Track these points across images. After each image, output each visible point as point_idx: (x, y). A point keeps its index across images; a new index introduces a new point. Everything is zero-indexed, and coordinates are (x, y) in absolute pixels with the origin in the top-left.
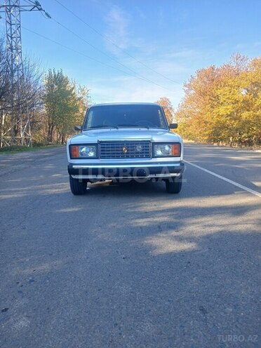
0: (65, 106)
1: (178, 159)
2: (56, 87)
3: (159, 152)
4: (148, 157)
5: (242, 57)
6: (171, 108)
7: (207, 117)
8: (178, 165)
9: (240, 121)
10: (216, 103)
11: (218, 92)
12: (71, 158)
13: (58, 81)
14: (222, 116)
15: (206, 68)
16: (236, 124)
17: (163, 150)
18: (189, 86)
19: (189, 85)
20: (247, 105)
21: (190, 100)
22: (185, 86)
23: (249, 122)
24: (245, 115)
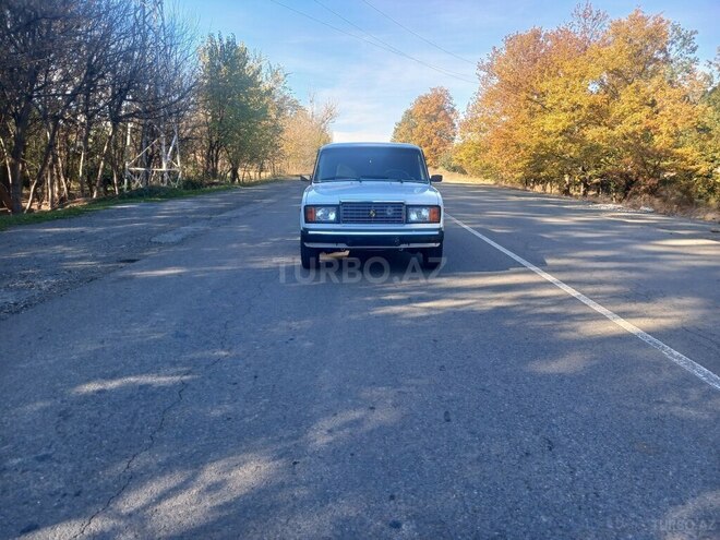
0: (244, 108)
1: (436, 226)
2: (224, 68)
3: (413, 217)
4: (400, 222)
5: (594, 14)
6: (453, 110)
7: (521, 135)
8: (437, 233)
9: (581, 146)
10: (538, 107)
11: (545, 86)
12: (307, 221)
13: (228, 58)
14: (549, 134)
15: (522, 32)
16: (573, 151)
17: (419, 213)
18: (489, 68)
19: (490, 66)
20: (598, 115)
21: (490, 97)
22: (481, 68)
23: (598, 148)
24: (592, 134)
